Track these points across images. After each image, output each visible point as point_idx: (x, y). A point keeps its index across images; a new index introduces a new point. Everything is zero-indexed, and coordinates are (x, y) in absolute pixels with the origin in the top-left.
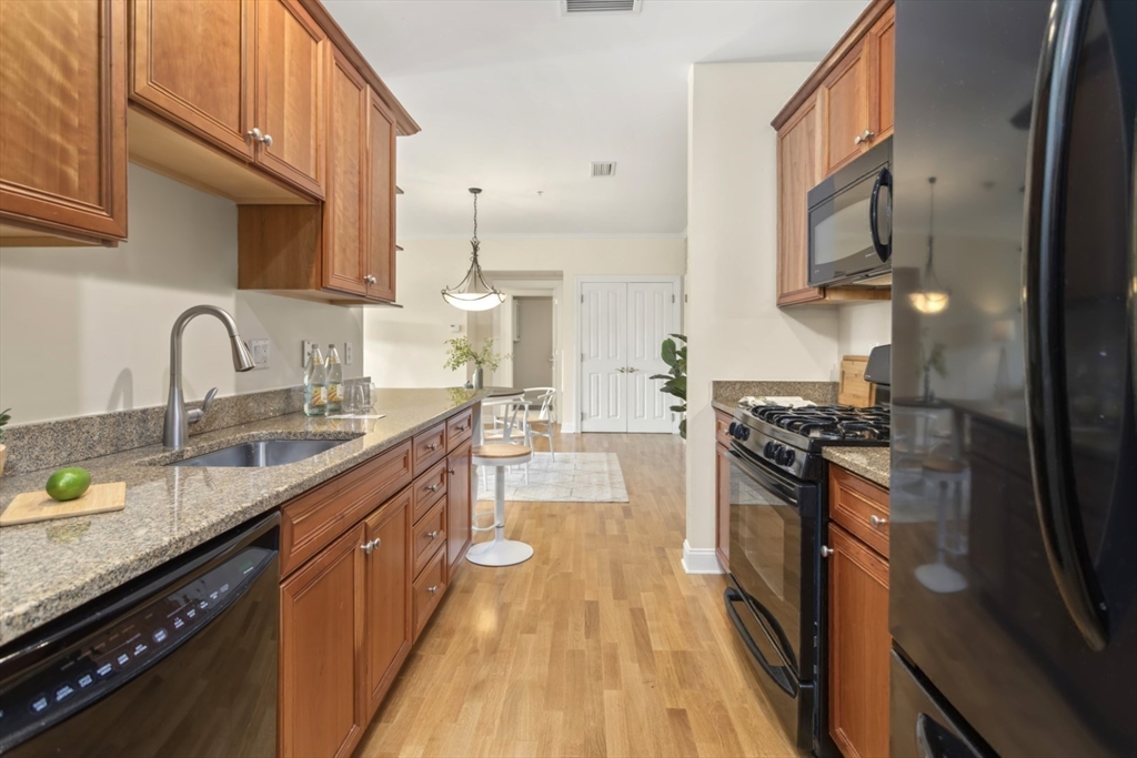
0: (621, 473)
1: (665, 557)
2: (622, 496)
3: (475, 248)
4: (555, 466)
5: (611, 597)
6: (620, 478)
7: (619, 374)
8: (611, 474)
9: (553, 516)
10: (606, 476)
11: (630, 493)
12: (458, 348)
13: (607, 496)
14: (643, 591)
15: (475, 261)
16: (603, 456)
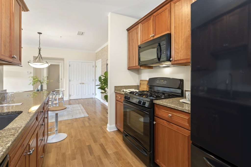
0: (84, 109)
1: (103, 129)
2: (86, 115)
5: (94, 143)
6: (84, 111)
8: (82, 110)
9: (69, 124)
10: (81, 110)
11: (88, 114)
13: (83, 116)
14: (101, 139)
16: (78, 105)
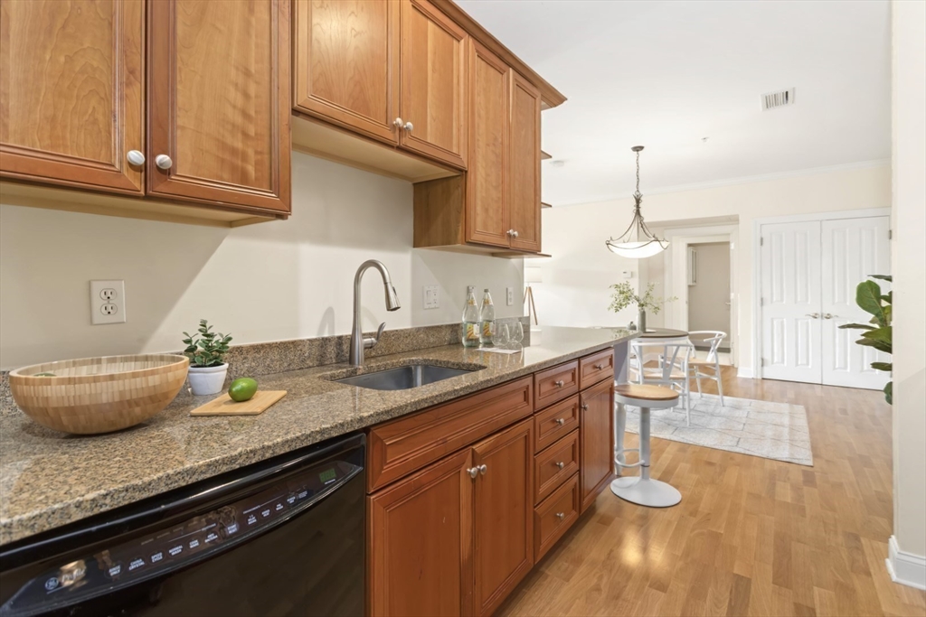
0: (807, 430)
1: (859, 549)
2: (805, 457)
3: (638, 201)
4: (724, 410)
5: (771, 580)
6: (804, 435)
7: (810, 320)
8: (792, 429)
9: (710, 464)
10: (786, 431)
11: (815, 456)
12: (621, 293)
13: (783, 453)
14: (819, 585)
15: (638, 213)
16: (785, 407)
